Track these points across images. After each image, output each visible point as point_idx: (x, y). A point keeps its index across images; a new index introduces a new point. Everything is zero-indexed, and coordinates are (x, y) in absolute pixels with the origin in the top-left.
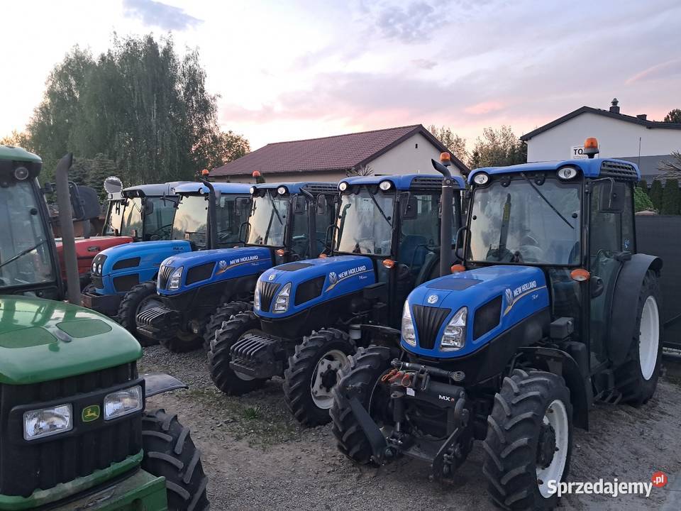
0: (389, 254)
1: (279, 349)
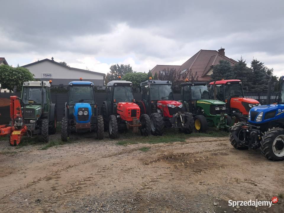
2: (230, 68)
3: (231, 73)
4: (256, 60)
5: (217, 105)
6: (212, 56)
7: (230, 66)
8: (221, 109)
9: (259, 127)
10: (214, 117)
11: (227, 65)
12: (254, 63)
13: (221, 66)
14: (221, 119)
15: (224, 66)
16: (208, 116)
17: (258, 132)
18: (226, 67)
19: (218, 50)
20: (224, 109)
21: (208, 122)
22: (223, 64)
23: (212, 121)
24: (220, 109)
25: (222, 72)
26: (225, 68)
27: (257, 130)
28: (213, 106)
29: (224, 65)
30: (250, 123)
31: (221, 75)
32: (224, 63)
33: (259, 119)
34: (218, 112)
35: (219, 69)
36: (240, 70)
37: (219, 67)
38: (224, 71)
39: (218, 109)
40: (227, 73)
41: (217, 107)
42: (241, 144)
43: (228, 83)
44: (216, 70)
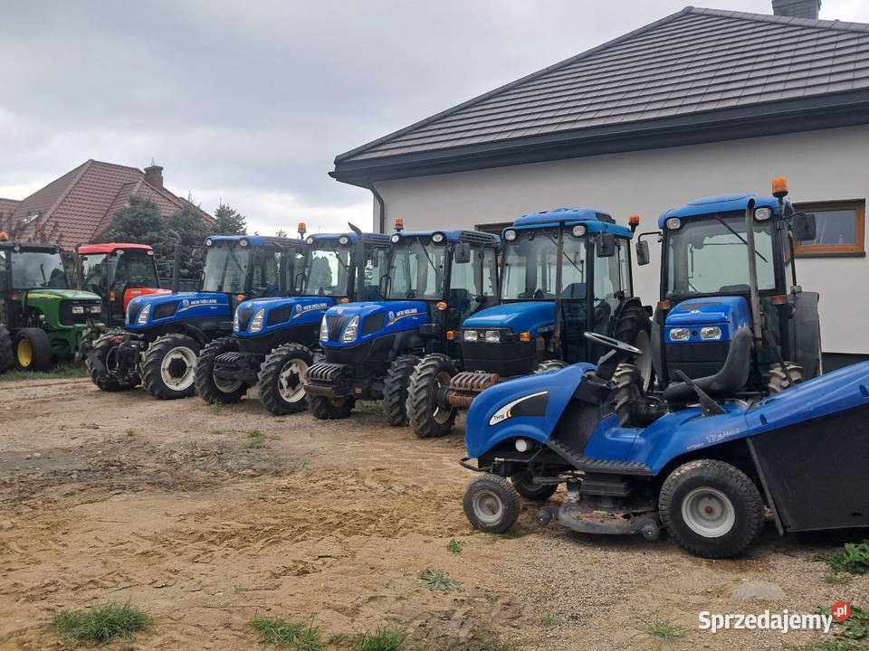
0: (346, 295)
1: (253, 360)
2: (156, 220)
3: (160, 235)
4: (228, 208)
5: (76, 300)
6: (125, 184)
7: (157, 216)
8: (88, 310)
9: (142, 335)
10: (69, 330)
11: (149, 211)
12: (223, 213)
13: (131, 211)
14: (84, 333)
15: (140, 214)
16: (56, 331)
17: (138, 345)
18: (147, 216)
19: (145, 169)
20: (96, 310)
21: (55, 345)
22: (139, 208)
23: (65, 340)
24: (85, 310)
25: (135, 228)
26: (145, 220)
27: (137, 342)
28: (66, 304)
29: (142, 210)
30: (128, 329)
31: (132, 236)
32: (142, 206)
33: (142, 320)
34: (81, 319)
35: (127, 221)
36: (185, 228)
37: (126, 216)
38: (142, 228)
39: (80, 310)
40: (149, 233)
41: (76, 305)
42: (107, 376)
43: (118, 252)
44: (120, 222)
